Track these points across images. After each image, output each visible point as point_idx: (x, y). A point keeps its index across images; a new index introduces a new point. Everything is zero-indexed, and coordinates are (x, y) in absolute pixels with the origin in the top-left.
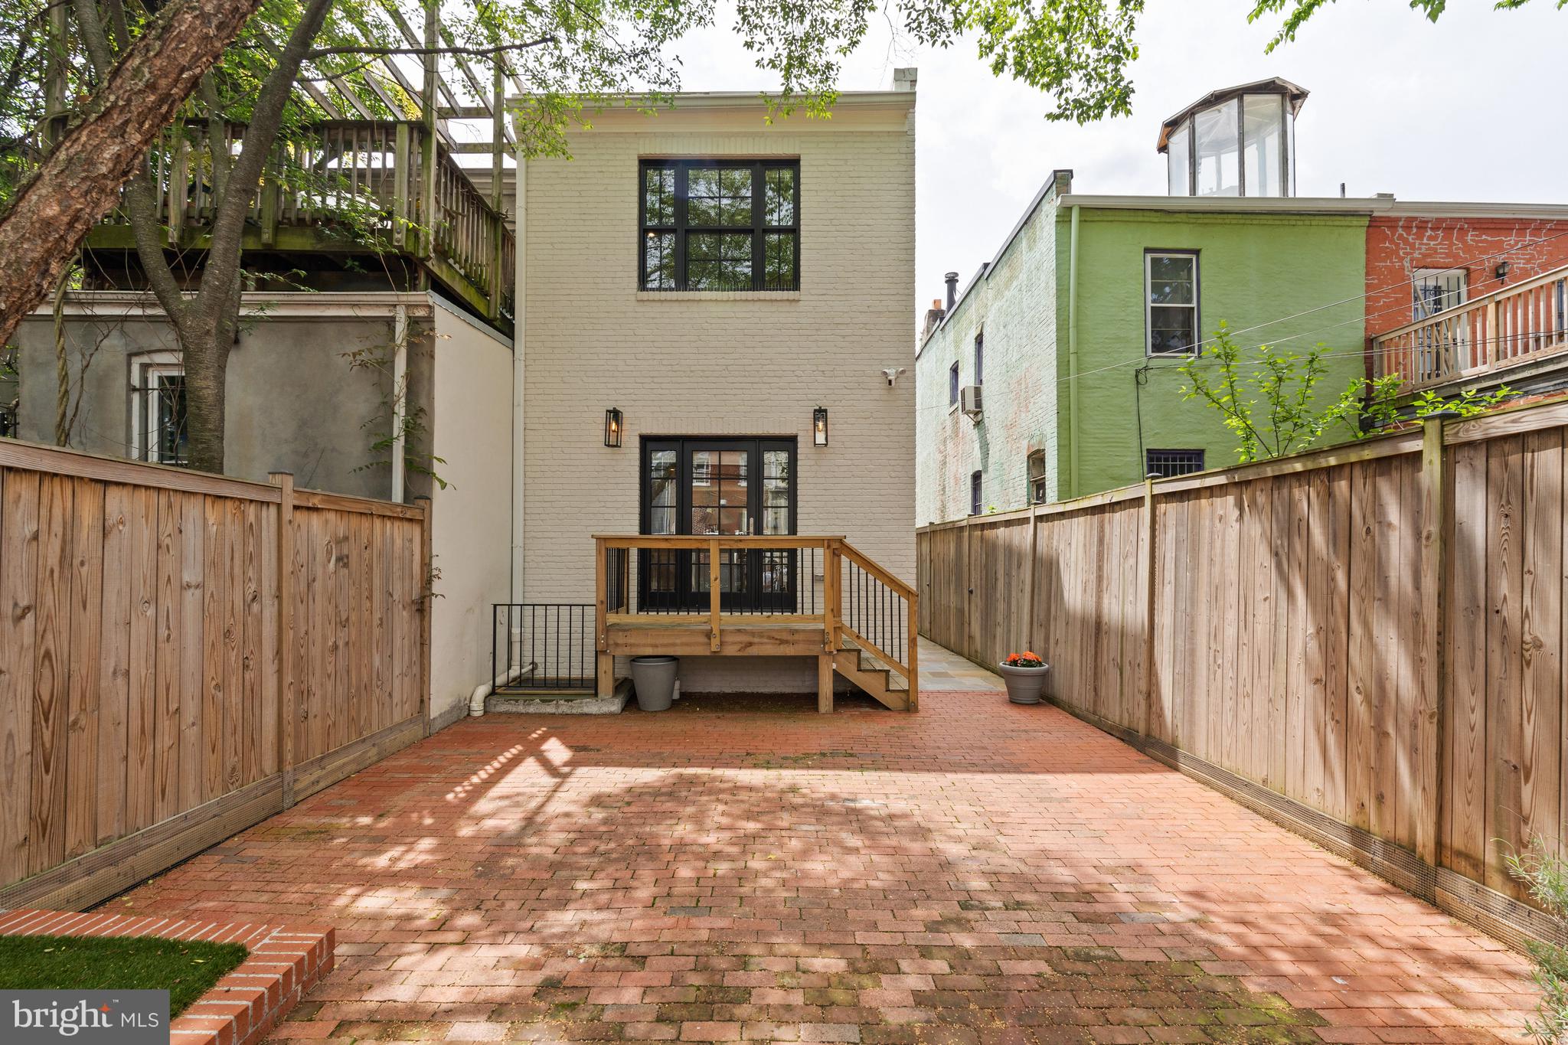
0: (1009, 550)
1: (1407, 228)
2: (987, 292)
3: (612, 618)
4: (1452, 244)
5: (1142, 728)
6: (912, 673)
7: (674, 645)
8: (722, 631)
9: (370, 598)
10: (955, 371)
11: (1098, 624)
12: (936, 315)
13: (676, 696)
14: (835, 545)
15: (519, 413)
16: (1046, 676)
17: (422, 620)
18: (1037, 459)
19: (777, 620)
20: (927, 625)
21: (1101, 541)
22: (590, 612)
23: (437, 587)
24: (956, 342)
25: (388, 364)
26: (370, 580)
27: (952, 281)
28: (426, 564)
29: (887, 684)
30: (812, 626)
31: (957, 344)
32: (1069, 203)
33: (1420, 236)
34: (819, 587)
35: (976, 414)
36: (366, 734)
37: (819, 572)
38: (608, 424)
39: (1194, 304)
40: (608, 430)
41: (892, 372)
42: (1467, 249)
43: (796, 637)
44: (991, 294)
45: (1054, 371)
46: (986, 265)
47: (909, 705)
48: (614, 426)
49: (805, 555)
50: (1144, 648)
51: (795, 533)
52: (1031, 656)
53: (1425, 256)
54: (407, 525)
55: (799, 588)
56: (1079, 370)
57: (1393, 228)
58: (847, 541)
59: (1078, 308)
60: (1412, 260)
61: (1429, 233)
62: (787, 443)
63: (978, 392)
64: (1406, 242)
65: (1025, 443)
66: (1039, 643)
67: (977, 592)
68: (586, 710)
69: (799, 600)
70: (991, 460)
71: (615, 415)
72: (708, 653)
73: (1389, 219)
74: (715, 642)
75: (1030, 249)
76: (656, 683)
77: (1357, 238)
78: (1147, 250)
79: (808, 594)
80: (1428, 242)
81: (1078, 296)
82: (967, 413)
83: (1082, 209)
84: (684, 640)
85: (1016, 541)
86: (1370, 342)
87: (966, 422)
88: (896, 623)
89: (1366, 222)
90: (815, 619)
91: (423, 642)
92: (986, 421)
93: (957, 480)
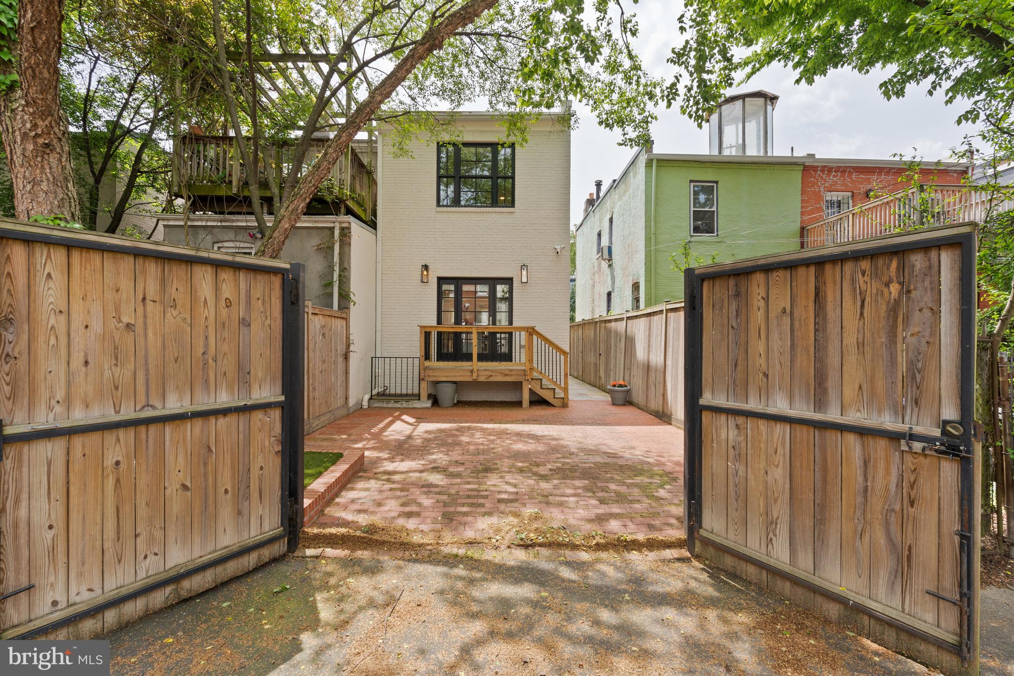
0: (616, 332)
1: (823, 171)
2: (615, 195)
3: (427, 363)
4: (845, 179)
5: (661, 410)
6: (566, 390)
7: (456, 376)
8: (478, 370)
9: (331, 351)
10: (599, 235)
11: (648, 366)
12: (590, 202)
13: (455, 402)
14: (531, 330)
15: (379, 265)
16: (628, 391)
17: (346, 363)
18: (636, 287)
19: (503, 366)
20: (581, 373)
21: (650, 329)
22: (417, 361)
23: (352, 348)
24: (600, 219)
25: (332, 248)
26: (331, 344)
27: (599, 184)
28: (348, 338)
29: (554, 395)
30: (520, 368)
31: (601, 220)
32: (652, 157)
33: (829, 176)
34: (523, 350)
35: (609, 260)
36: (330, 409)
37: (523, 343)
38: (422, 272)
39: (714, 209)
40: (422, 275)
41: (558, 247)
42: (853, 182)
43: (512, 373)
44: (617, 197)
45: (643, 242)
46: (614, 181)
47: (564, 404)
48: (425, 273)
49: (516, 336)
50: (662, 375)
51: (512, 324)
52: (621, 382)
53: (831, 185)
54: (341, 320)
55: (514, 351)
56: (656, 244)
57: (816, 171)
58: (536, 328)
59: (656, 210)
60: (824, 187)
61: (834, 173)
62: (509, 281)
63: (610, 249)
64: (822, 178)
65: (631, 278)
66: (627, 378)
67: (603, 355)
68: (415, 406)
69: (514, 356)
70: (616, 286)
71: (426, 267)
72: (471, 380)
73: (813, 167)
74: (475, 375)
75: (634, 177)
76: (447, 394)
77: (797, 176)
78: (691, 181)
79: (518, 354)
80: (832, 178)
81: (656, 204)
82: (604, 260)
83: (658, 160)
84: (461, 373)
85: (619, 330)
86: (803, 229)
87: (604, 265)
88: (558, 368)
89: (802, 168)
90: (521, 364)
91: (347, 373)
92: (614, 265)
93: (600, 295)
